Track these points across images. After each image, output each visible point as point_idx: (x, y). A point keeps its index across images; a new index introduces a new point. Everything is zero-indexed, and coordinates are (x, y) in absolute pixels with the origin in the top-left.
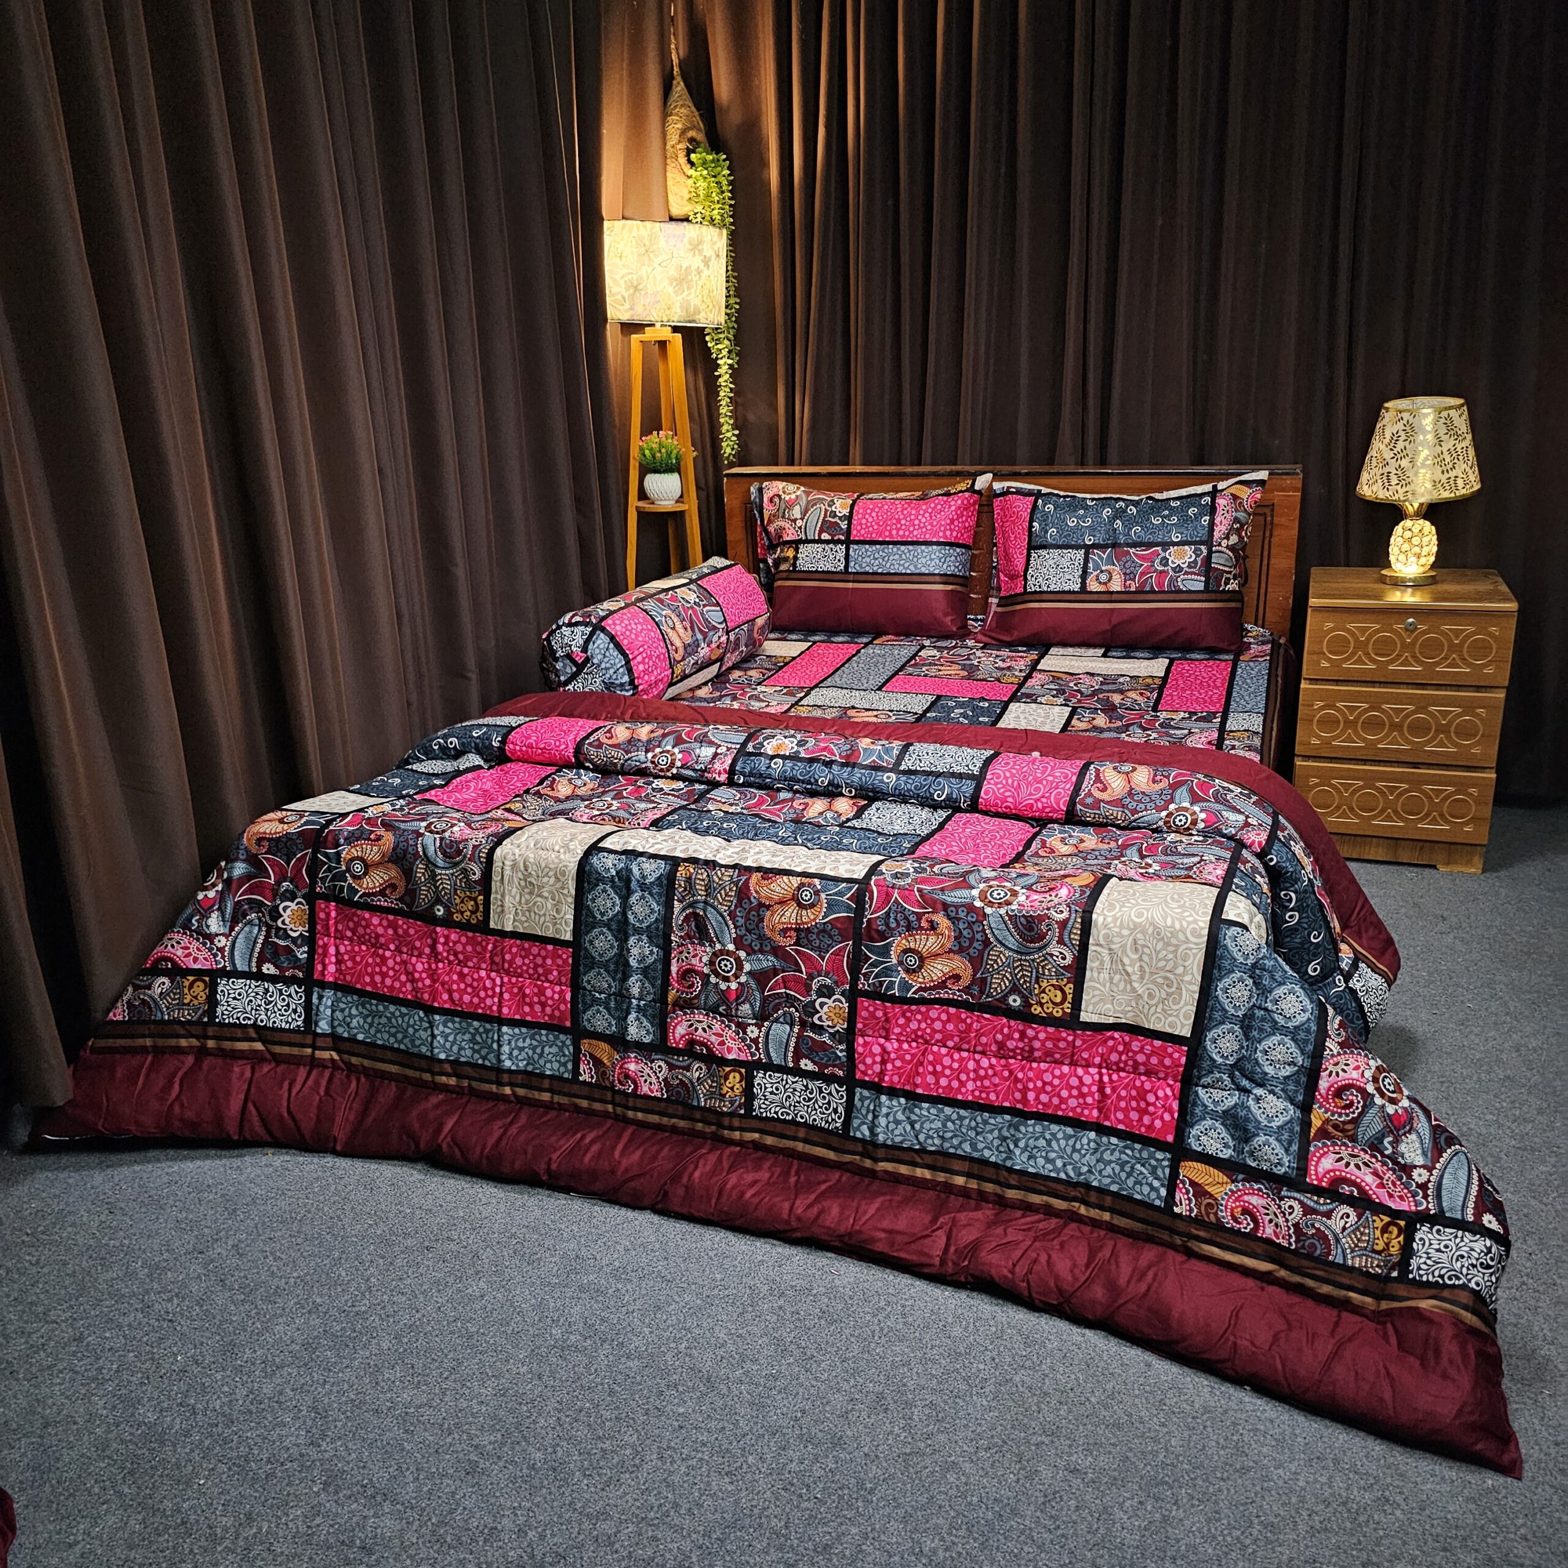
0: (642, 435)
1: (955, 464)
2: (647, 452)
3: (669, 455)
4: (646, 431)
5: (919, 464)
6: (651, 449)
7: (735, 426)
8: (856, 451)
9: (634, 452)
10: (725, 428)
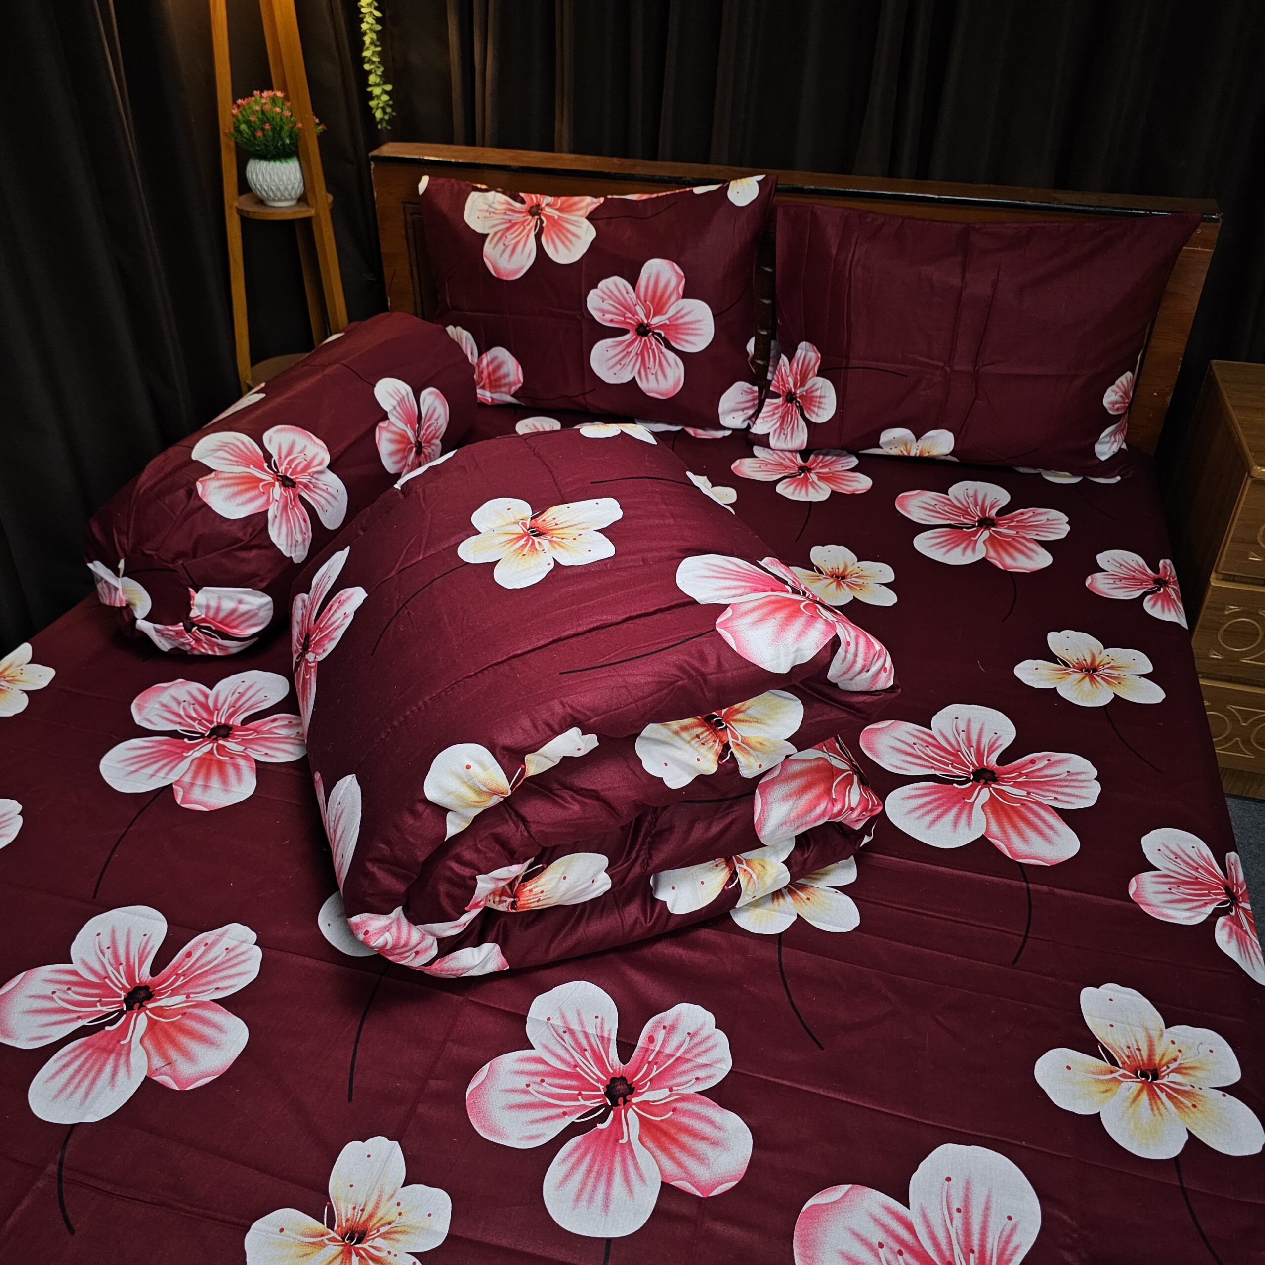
0: (235, 98)
1: (706, 161)
2: (243, 127)
3: (277, 130)
4: (242, 90)
5: (654, 157)
6: (248, 122)
7: (386, 78)
8: (563, 129)
9: (226, 124)
10: (372, 79)
